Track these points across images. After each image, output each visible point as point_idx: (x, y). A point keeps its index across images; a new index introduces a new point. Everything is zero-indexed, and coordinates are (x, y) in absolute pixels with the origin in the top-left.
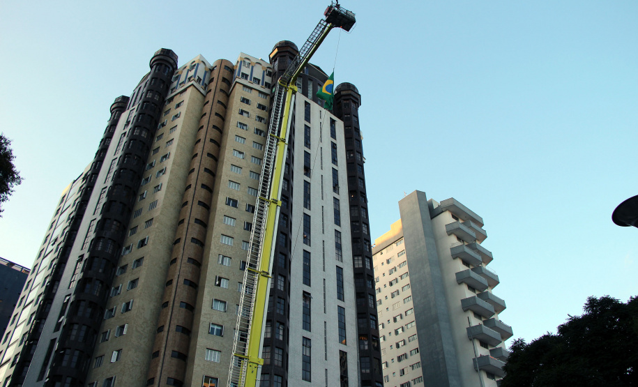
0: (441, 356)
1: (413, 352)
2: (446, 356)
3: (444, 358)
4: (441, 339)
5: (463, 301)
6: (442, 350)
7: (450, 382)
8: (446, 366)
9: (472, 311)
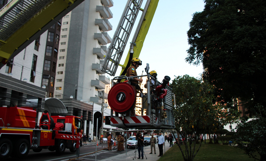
0: (80, 28)
1: (65, 23)
2: (83, 28)
3: (82, 29)
4: (83, 20)
5: (97, 6)
6: (82, 25)
7: (82, 40)
8: (82, 32)
9: (100, 12)
